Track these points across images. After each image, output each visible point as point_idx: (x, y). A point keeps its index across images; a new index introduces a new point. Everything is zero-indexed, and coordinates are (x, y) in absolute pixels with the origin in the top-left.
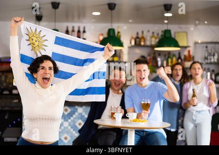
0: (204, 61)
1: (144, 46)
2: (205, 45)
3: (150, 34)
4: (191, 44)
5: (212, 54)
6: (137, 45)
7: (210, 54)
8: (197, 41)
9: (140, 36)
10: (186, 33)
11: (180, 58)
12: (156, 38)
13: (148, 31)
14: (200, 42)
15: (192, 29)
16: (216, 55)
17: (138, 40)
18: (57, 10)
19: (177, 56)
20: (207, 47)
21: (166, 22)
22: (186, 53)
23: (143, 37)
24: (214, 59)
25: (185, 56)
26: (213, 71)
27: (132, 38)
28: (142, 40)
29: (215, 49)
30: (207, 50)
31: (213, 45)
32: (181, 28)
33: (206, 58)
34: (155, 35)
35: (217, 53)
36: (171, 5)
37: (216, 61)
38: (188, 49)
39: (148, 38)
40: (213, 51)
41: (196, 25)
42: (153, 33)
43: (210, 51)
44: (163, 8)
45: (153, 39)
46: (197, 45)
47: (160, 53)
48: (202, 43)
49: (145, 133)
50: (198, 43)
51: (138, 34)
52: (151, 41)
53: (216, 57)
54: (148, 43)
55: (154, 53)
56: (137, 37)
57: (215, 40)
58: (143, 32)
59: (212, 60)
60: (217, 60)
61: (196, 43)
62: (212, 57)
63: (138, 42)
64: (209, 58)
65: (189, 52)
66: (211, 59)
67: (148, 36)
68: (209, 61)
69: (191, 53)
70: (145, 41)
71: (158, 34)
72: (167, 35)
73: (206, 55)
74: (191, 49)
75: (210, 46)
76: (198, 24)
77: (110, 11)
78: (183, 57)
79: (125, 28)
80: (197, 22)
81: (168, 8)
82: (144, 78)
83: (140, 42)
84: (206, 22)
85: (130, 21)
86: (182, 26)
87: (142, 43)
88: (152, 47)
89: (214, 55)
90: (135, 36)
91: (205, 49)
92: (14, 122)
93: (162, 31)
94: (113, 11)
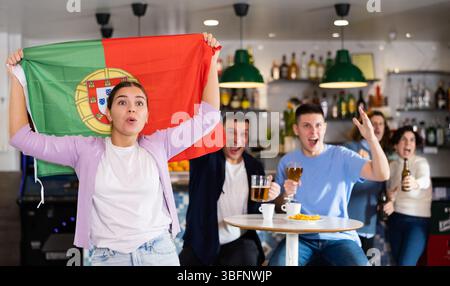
0: (406, 105)
1: (297, 80)
2: (406, 77)
3: (307, 58)
4: (381, 75)
5: (420, 92)
6: (285, 78)
7: (416, 94)
8: (391, 69)
9: (289, 61)
10: (372, 55)
11: (361, 100)
12: (317, 66)
13: (304, 53)
14: (397, 71)
15: (381, 48)
17: (285, 69)
18: (142, 18)
19: (357, 98)
20: (410, 80)
21: (336, 35)
22: (373, 92)
23: (294, 65)
24: (424, 102)
25: (371, 97)
26: (422, 123)
27: (275, 66)
28: (293, 69)
29: (424, 84)
30: (411, 86)
31: (421, 77)
32: (362, 46)
33: (409, 101)
34: (317, 59)
35: (429, 90)
36: (348, 6)
37: (427, 104)
38: (376, 84)
39: (304, 66)
40: (422, 87)
41: (389, 40)
42: (312, 56)
43: (415, 88)
44: (334, 10)
45: (313, 68)
46: (392, 77)
47: (325, 93)
48: (402, 73)
49: (320, 244)
50: (394, 73)
51: (284, 58)
52: (309, 72)
53: (427, 98)
54: (304, 75)
55: (315, 93)
56: (284, 65)
57: (424, 68)
58: (294, 55)
59: (421, 104)
60: (430, 103)
61: (390, 74)
62: (420, 99)
63: (286, 73)
64: (414, 99)
65: (378, 89)
66: (417, 102)
67: (303, 61)
68: (414, 105)
69: (382, 92)
70: (297, 71)
71: (321, 59)
72: (342, 60)
73: (410, 94)
74: (382, 84)
75: (415, 78)
76: (395, 39)
77: (238, 18)
78: (366, 100)
79: (261, 48)
80: (392, 36)
81: (342, 11)
82: (316, 141)
83: (289, 73)
84: (408, 35)
85: (271, 35)
86: (363, 43)
87: (293, 76)
88: (314, 82)
89: (423, 95)
90: (279, 62)
91: (406, 84)
92: (64, 224)
93: (329, 53)
94: (244, 18)
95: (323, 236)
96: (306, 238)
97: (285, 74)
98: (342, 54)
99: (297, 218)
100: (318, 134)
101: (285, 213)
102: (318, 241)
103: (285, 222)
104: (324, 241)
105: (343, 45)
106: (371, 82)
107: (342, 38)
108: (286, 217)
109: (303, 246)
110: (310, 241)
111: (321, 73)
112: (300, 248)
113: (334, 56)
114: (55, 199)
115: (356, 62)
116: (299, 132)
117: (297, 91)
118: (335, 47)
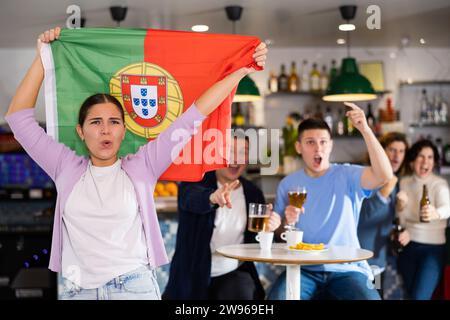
0: (420, 120)
1: (298, 93)
2: (421, 88)
3: (309, 68)
4: (392, 86)
5: (436, 105)
6: (284, 90)
7: (431, 107)
8: (404, 79)
9: (288, 72)
10: (382, 63)
11: (370, 115)
12: (320, 76)
13: (305, 62)
14: (410, 81)
15: (393, 55)
16: (444, 107)
17: (283, 80)
18: (122, 23)
19: (366, 112)
20: (424, 92)
21: (341, 41)
22: (383, 105)
23: (294, 75)
24: (441, 116)
25: (381, 112)
26: (439, 140)
27: (272, 77)
28: (293, 81)
29: (441, 95)
30: (426, 99)
31: (437, 88)
32: (370, 54)
33: (423, 115)
34: (319, 69)
35: (446, 103)
36: (355, 8)
37: (444, 119)
38: (386, 97)
39: (305, 77)
40: (438, 99)
41: (401, 47)
42: (315, 66)
43: (431, 100)
44: (338, 14)
45: (315, 79)
46: (405, 88)
47: (330, 107)
48: (416, 84)
49: (326, 277)
50: (407, 83)
51: (283, 68)
52: (311, 83)
53: (444, 112)
54: (305, 87)
55: (318, 107)
56: (283, 76)
57: (440, 78)
58: (293, 65)
59: (437, 119)
60: (447, 117)
61: (402, 85)
62: (436, 113)
63: (285, 84)
64: (429, 113)
65: (389, 102)
66: (433, 116)
67: (304, 72)
68: (430, 120)
69: (393, 105)
70: (298, 83)
71: (324, 68)
73: (424, 107)
74: (393, 97)
75: (430, 90)
76: (408, 45)
77: (231, 23)
78: (376, 114)
80: (405, 41)
81: (348, 14)
82: (321, 159)
83: (289, 84)
84: (422, 41)
86: (374, 50)
87: (293, 88)
88: (317, 95)
89: (440, 109)
90: (277, 73)
91: (420, 96)
92: (36, 258)
93: (334, 62)
94: (237, 22)
95: (328, 268)
96: (309, 271)
97: (283, 86)
98: (349, 62)
99: (298, 247)
100: (323, 152)
101: (285, 242)
102: (323, 273)
103: (286, 252)
104: (329, 273)
105: (349, 53)
106: (381, 94)
107: (348, 45)
108: (286, 247)
109: (306, 279)
110: (314, 273)
111: (324, 84)
112: (302, 281)
113: (339, 64)
114: (25, 229)
115: (364, 71)
116: (302, 150)
117: (298, 105)
118: (340, 55)
